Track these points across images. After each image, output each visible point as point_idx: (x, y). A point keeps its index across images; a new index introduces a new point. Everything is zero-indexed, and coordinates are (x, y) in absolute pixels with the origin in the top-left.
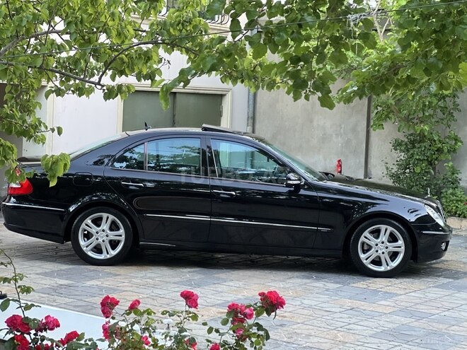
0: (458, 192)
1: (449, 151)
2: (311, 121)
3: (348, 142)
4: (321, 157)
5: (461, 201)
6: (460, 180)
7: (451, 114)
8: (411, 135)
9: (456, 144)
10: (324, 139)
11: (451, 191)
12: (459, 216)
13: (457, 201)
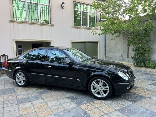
0: (150, 62)
1: (148, 51)
2: (116, 46)
3: (124, 50)
4: (118, 54)
5: (151, 64)
6: (151, 58)
7: (148, 41)
8: (137, 47)
9: (150, 49)
10: (119, 50)
11: (148, 61)
12: (151, 68)
13: (150, 64)
